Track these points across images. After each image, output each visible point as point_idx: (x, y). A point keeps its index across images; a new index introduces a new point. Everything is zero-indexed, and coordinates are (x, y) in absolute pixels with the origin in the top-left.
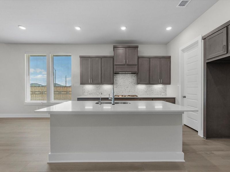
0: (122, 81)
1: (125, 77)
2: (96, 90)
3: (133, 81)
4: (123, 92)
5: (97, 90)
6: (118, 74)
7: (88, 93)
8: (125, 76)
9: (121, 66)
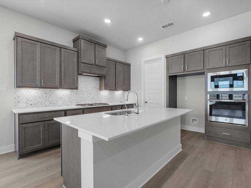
0: (84, 86)
1: (87, 80)
2: (43, 97)
3: (96, 85)
4: (85, 100)
5: (46, 97)
7: (27, 103)
8: (87, 78)
9: (89, 65)
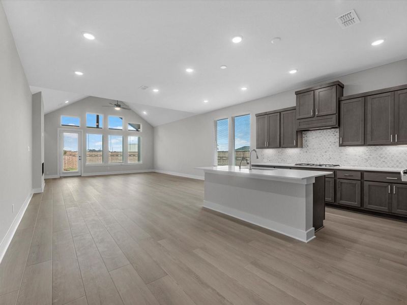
0: (316, 142)
1: (321, 134)
2: (277, 155)
6: (309, 132)
7: (267, 159)
9: (307, 120)
